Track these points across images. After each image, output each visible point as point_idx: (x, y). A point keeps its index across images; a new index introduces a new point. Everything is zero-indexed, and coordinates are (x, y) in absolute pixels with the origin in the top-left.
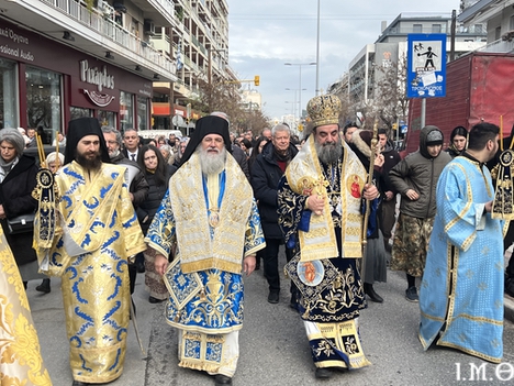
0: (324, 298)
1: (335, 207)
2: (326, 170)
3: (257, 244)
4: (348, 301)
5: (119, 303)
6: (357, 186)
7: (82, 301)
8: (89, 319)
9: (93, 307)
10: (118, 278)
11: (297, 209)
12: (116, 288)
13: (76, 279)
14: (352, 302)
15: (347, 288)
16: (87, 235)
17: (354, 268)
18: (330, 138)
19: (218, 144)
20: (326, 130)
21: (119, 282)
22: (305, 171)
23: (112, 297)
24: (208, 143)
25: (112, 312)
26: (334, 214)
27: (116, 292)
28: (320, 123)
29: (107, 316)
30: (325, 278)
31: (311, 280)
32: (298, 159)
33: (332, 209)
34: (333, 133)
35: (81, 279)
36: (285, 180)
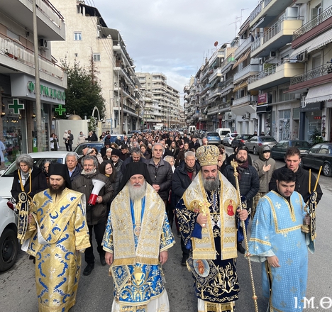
0: (210, 285)
1: (216, 223)
2: (209, 196)
3: (167, 244)
4: (228, 288)
5: (65, 279)
6: (232, 207)
7: (43, 275)
8: (45, 287)
9: (49, 280)
10: (65, 263)
11: (191, 222)
12: (64, 270)
13: (41, 261)
14: (231, 289)
15: (226, 279)
16: (50, 235)
17: (232, 265)
18: (211, 174)
19: (141, 180)
20: (208, 169)
21: (66, 266)
22: (195, 196)
23: (61, 275)
24: (134, 181)
25: (60, 284)
26: (216, 227)
27: (64, 272)
28: (204, 164)
29: (57, 287)
30: (210, 273)
31: (202, 273)
32: (191, 188)
33: (214, 224)
34: (213, 171)
35: (43, 261)
36: (182, 201)
